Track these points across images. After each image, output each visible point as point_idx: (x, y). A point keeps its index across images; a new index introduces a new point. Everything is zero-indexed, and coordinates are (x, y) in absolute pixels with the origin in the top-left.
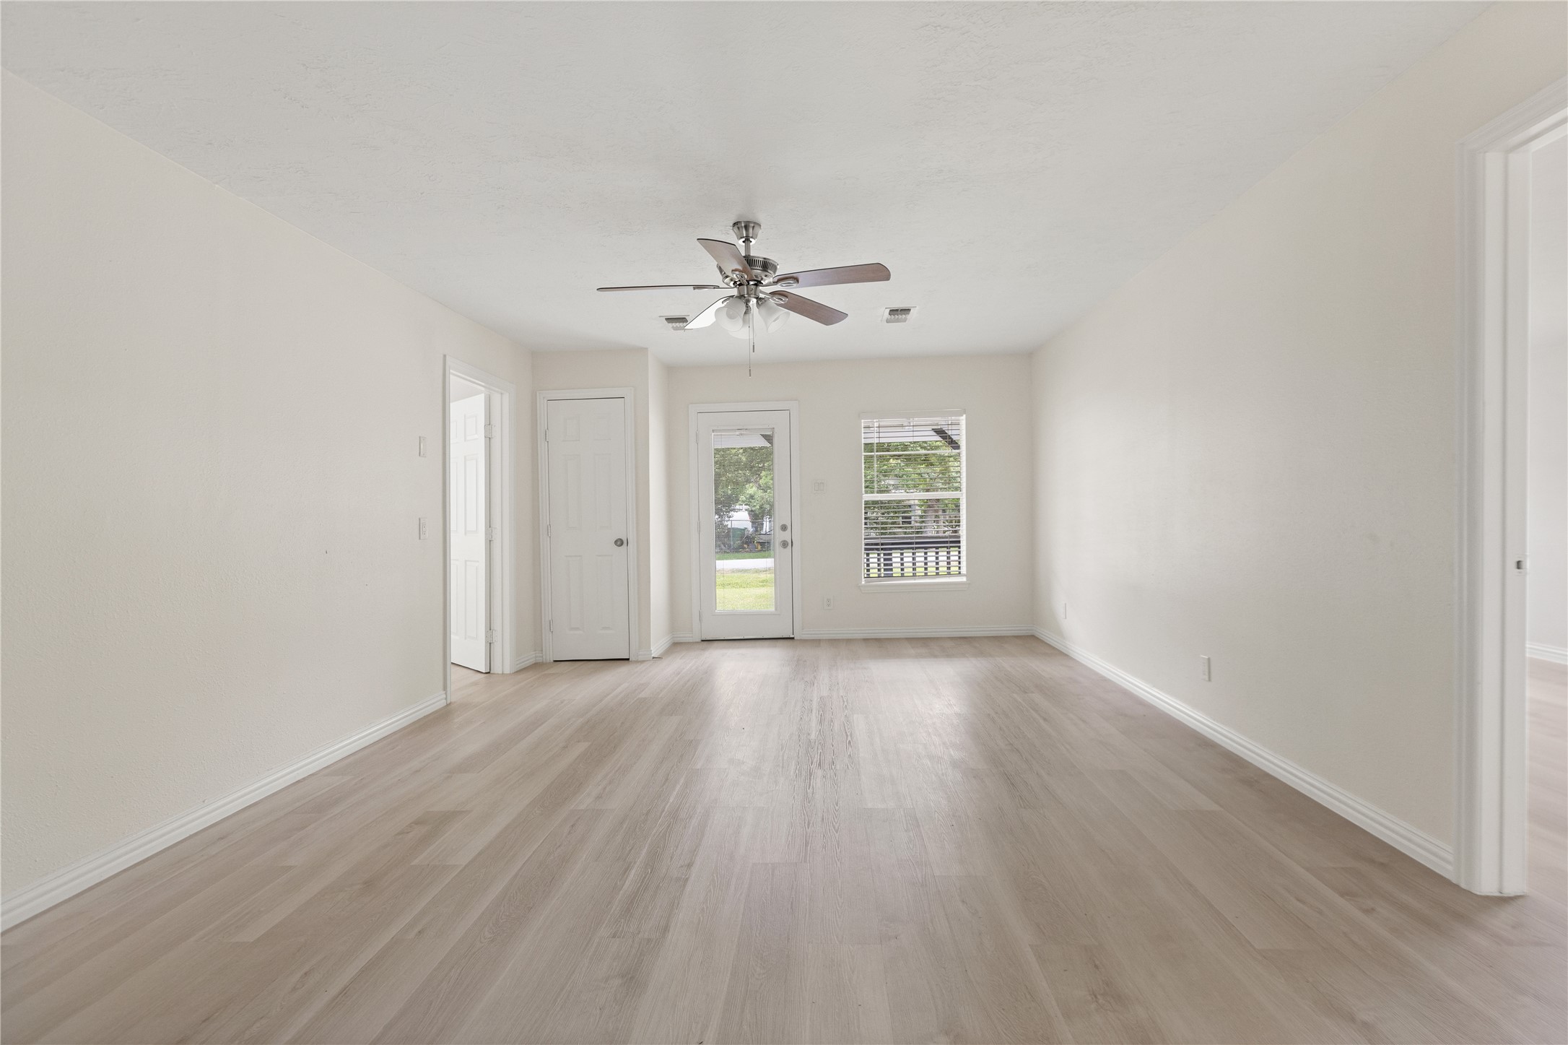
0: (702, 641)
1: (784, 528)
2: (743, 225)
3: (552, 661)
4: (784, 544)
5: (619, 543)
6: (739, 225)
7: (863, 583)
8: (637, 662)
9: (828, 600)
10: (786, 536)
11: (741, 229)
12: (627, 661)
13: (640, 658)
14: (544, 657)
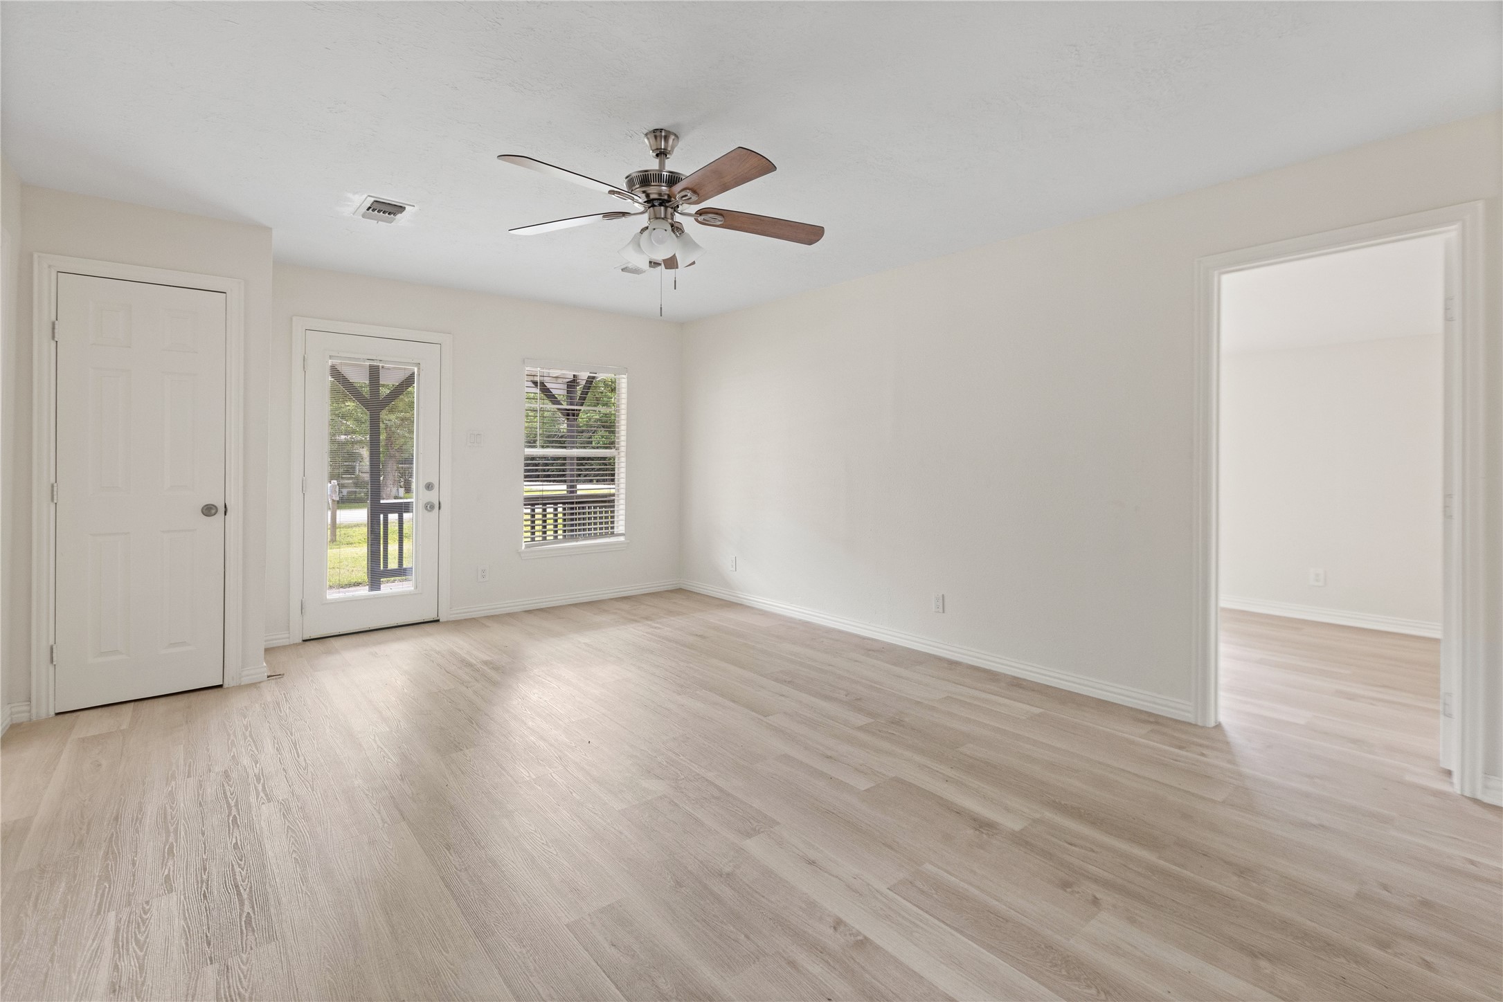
0: (304, 641)
1: (429, 487)
2: (663, 134)
3: (52, 713)
4: (429, 507)
5: (209, 510)
6: (658, 134)
7: (523, 548)
8: (240, 688)
9: (483, 571)
10: (432, 496)
11: (658, 139)
12: (219, 689)
13: (245, 681)
14: (34, 711)
